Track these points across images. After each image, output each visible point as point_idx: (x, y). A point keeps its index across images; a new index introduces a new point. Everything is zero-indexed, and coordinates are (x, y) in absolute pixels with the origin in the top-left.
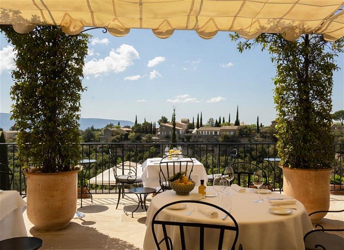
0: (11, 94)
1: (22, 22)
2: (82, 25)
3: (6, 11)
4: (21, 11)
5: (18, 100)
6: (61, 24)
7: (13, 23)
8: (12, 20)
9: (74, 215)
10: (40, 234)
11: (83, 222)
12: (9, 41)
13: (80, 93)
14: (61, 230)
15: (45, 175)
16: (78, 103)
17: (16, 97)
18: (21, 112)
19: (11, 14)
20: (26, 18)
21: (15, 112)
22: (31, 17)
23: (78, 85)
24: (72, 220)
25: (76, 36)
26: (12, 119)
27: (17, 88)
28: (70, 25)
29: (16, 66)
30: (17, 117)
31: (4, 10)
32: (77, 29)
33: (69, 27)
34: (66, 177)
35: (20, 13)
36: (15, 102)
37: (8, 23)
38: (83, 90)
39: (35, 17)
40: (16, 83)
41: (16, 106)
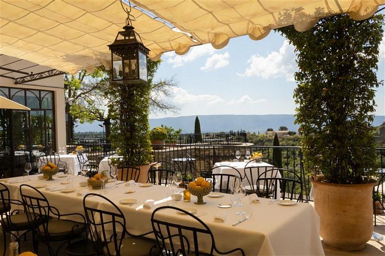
0: (294, 98)
1: (304, 19)
2: (376, 5)
3: (288, 12)
4: (304, 7)
5: (302, 103)
6: (348, 10)
7: (295, 23)
8: (295, 19)
9: (371, 237)
10: (330, 251)
11: (382, 246)
12: (290, 43)
13: (374, 88)
14: (355, 251)
15: (335, 186)
16: (371, 102)
17: (299, 100)
18: (305, 115)
19: (293, 13)
20: (308, 14)
21: (299, 116)
22: (315, 10)
23: (372, 79)
24: (369, 242)
25: (368, 20)
26: (296, 123)
27: (300, 90)
28: (360, 8)
29: (299, 68)
30: (300, 121)
31: (287, 10)
32: (369, 11)
33: (358, 11)
34: (360, 191)
35: (303, 9)
36: (298, 106)
37: (290, 24)
38: (377, 85)
39: (318, 10)
40: (299, 85)
41: (300, 110)
